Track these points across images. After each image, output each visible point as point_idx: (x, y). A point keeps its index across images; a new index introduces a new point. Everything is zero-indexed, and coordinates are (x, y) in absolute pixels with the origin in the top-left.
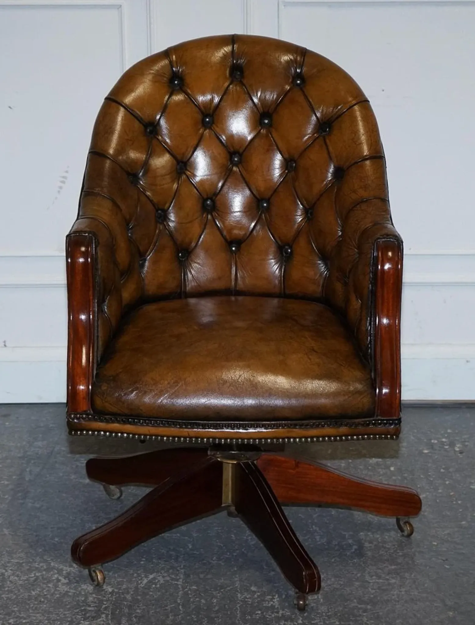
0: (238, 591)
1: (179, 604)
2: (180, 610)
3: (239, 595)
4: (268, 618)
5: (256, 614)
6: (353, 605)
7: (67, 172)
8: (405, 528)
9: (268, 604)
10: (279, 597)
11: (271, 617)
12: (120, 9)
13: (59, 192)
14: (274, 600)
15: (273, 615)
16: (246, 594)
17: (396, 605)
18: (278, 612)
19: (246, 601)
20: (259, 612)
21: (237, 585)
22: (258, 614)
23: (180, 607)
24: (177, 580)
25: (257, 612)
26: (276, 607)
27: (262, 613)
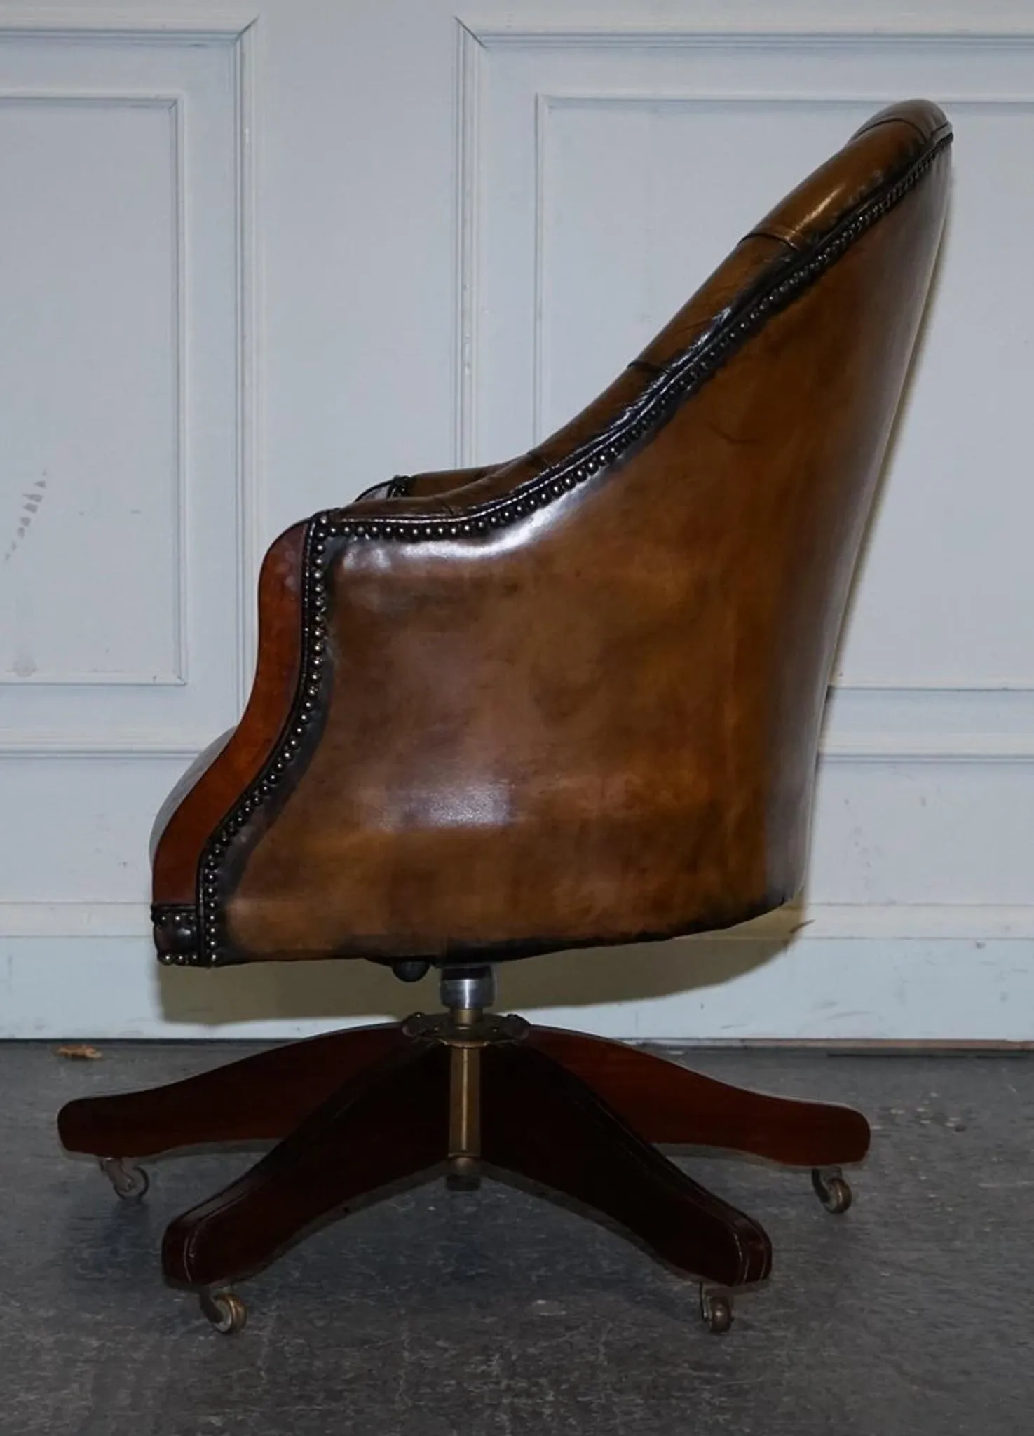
0: (404, 1348)
1: (260, 1369)
2: (262, 1379)
3: (406, 1354)
4: (472, 1391)
5: (446, 1386)
6: (680, 1371)
7: (41, 484)
8: (832, 1193)
9: (475, 1369)
10: (501, 1357)
11: (478, 1391)
12: (173, 109)
13: (21, 531)
14: (489, 1363)
15: (485, 1388)
16: (422, 1352)
17: (783, 1371)
18: (498, 1383)
19: (422, 1365)
20: (453, 1382)
21: (403, 1338)
22: (449, 1385)
23: (263, 1374)
24: (261, 1329)
25: (445, 1383)
26: (494, 1374)
27: (459, 1383)
